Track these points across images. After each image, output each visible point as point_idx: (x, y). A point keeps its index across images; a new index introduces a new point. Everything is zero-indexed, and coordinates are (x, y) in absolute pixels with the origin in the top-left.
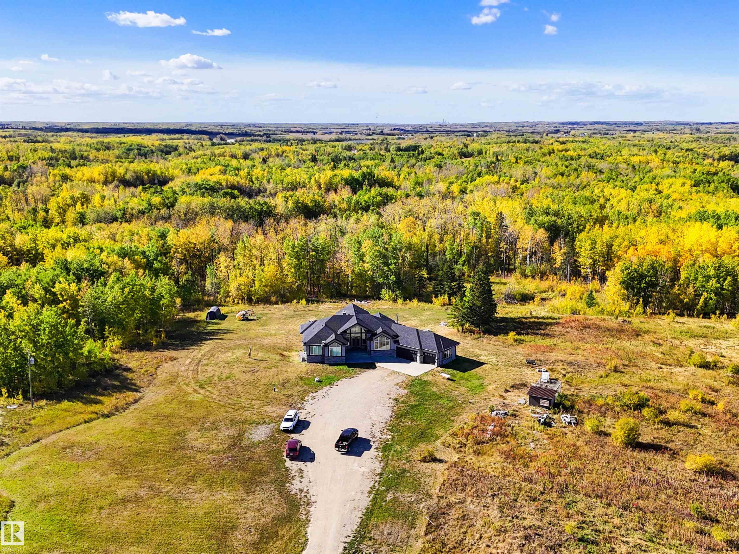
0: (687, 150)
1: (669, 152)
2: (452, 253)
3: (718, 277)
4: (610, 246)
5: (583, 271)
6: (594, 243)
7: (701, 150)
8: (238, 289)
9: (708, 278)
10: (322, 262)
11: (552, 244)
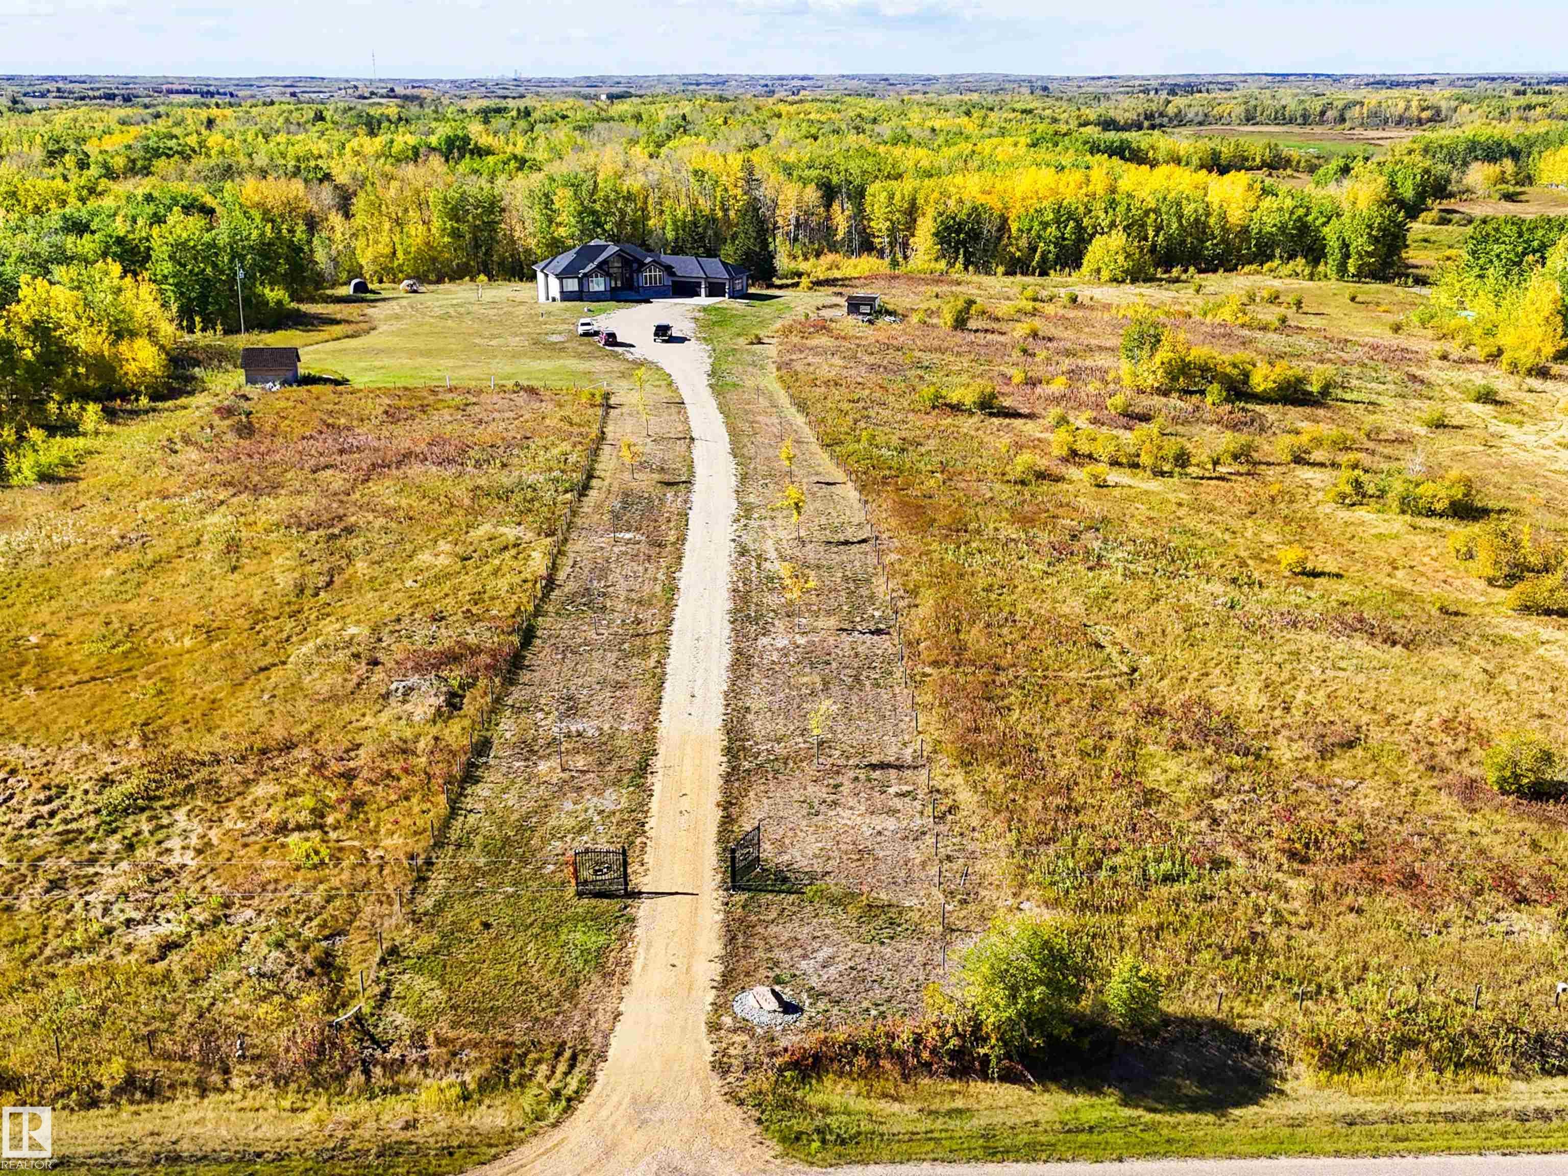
0: (1024, 112)
1: (992, 115)
2: (676, 230)
3: (1058, 222)
4: (914, 200)
5: (877, 240)
6: (891, 197)
7: (1048, 112)
8: (374, 261)
9: (1045, 225)
10: (491, 226)
11: (828, 206)
